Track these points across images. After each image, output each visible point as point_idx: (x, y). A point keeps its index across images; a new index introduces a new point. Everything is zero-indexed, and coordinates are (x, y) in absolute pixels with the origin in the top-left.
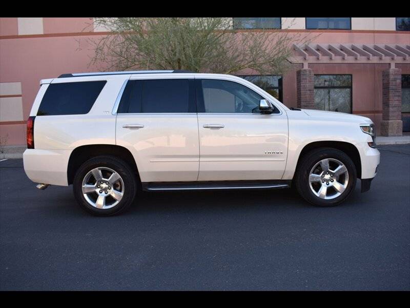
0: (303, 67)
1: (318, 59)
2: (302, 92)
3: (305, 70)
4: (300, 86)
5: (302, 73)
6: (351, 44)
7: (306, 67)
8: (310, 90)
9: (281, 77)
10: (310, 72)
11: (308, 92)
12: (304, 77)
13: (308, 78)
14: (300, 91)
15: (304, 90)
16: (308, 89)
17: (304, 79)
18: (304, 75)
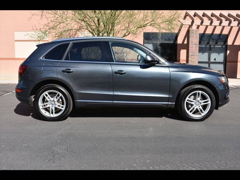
0: (192, 28)
2: (190, 45)
3: (193, 30)
4: (189, 41)
5: (190, 32)
7: (194, 28)
13: (195, 35)
15: (192, 44)
16: (194, 43)
17: (192, 36)
18: (192, 33)
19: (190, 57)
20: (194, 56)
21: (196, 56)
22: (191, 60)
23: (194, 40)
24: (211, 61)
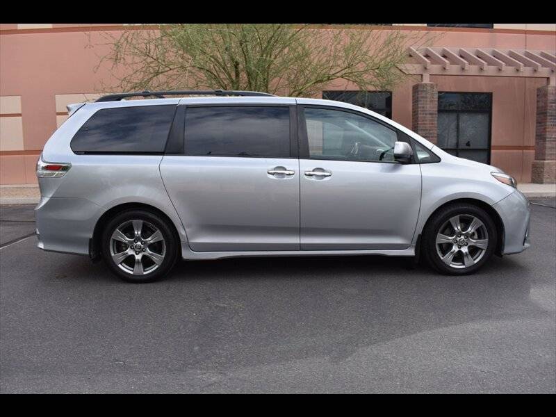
0: (422, 81)
1: (445, 69)
2: (419, 116)
3: (426, 85)
4: (418, 108)
5: (420, 89)
6: (492, 49)
7: (426, 80)
8: (430, 114)
9: (389, 95)
10: (432, 87)
11: (428, 116)
12: (424, 94)
13: (429, 96)
14: (416, 114)
15: (423, 114)
16: (428, 112)
17: (423, 97)
18: (424, 91)
20: (429, 137)
21: (432, 137)
23: (428, 106)
24: (460, 147)
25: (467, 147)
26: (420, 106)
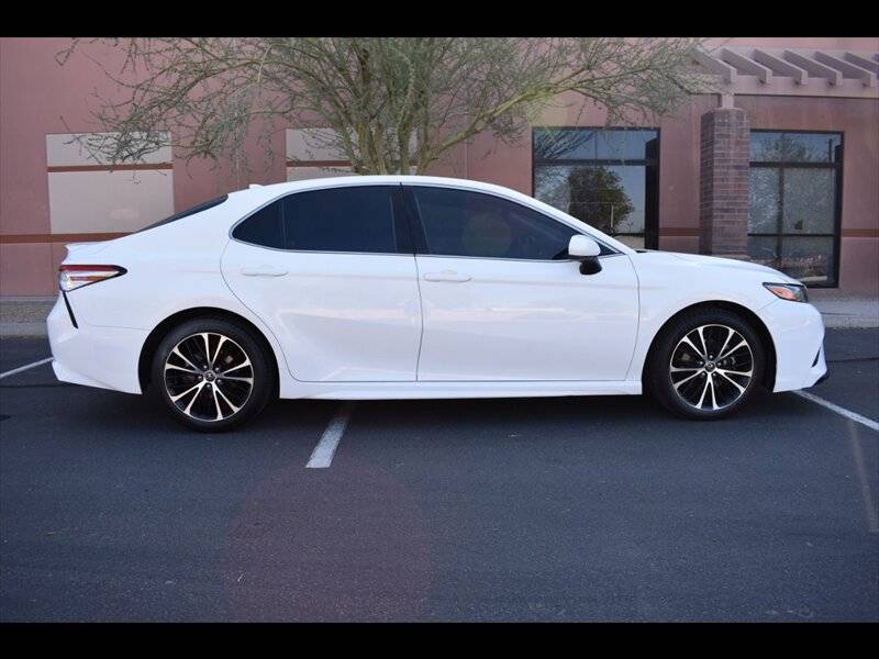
0: (720, 105)
1: (762, 82)
2: (715, 170)
3: (727, 112)
4: (712, 155)
5: (717, 120)
6: (844, 51)
7: (728, 103)
8: (737, 167)
9: (654, 135)
10: (740, 116)
11: (733, 171)
12: (724, 130)
13: (733, 134)
14: (711, 168)
15: (723, 167)
16: (732, 163)
17: (721, 136)
18: (724, 124)
19: (716, 217)
20: (733, 211)
21: (739, 211)
22: (723, 228)
23: (732, 152)
24: (785, 231)
25: (797, 232)
26: (716, 152)
